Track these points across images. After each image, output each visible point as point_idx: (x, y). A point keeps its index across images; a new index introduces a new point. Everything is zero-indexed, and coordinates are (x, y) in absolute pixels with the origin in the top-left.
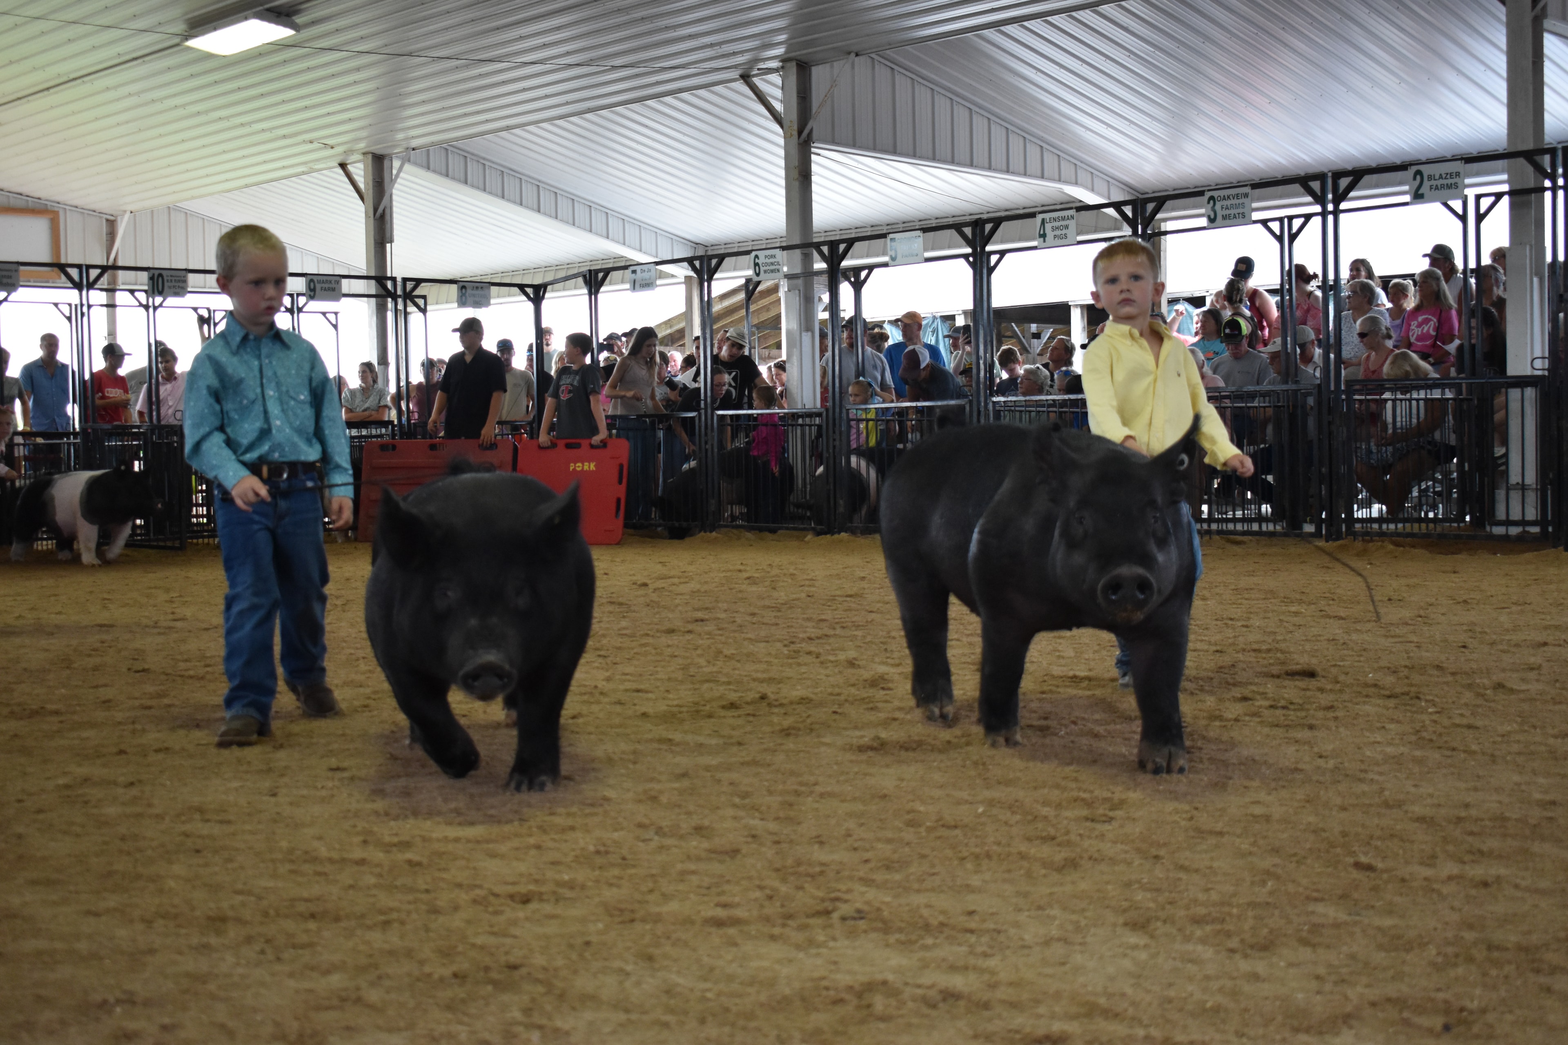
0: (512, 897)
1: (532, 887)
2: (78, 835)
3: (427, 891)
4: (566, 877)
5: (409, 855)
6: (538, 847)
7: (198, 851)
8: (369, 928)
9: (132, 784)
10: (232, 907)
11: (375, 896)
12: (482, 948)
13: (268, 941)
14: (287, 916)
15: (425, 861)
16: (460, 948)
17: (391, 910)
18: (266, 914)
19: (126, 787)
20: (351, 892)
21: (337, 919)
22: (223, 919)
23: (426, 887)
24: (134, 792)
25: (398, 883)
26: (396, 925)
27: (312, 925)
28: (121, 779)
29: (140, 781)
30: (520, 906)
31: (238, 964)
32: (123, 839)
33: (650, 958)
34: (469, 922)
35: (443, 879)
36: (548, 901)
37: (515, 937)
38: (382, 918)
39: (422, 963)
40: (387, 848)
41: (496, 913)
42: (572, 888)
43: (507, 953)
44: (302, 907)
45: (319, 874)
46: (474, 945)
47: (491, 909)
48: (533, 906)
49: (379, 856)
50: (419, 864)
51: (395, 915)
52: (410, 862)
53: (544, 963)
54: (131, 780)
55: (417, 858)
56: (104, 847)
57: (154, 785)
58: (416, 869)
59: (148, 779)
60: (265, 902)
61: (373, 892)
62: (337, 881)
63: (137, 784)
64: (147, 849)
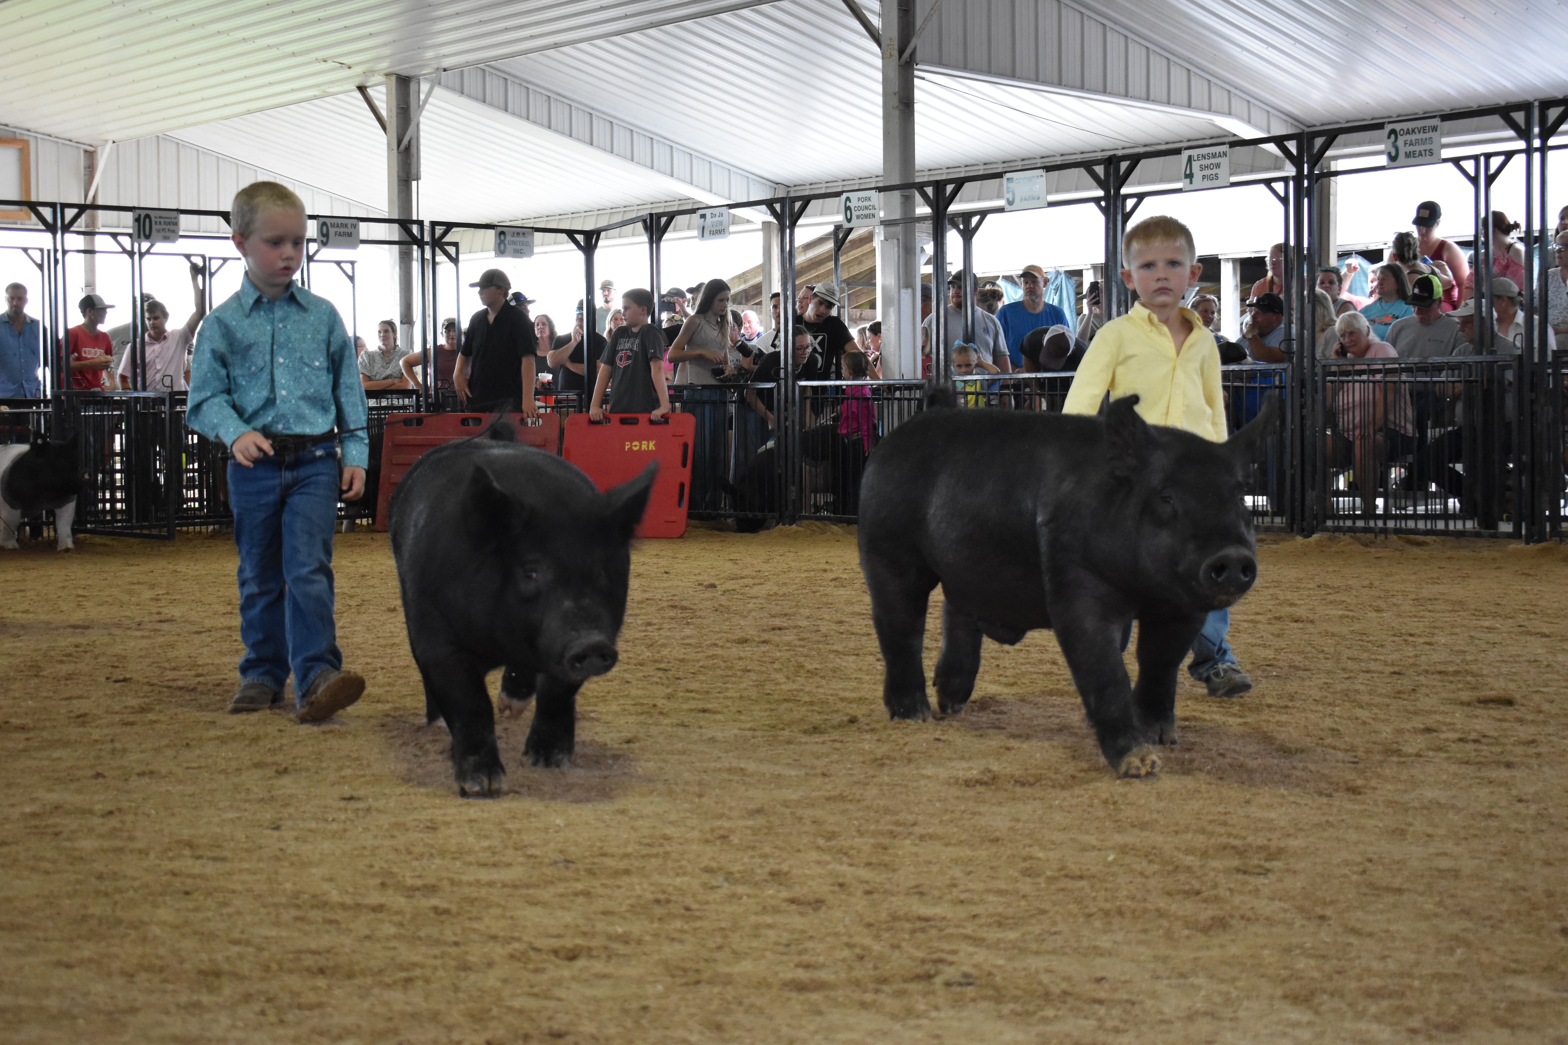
0: (556, 952)
1: (579, 941)
2: (47, 872)
3: (456, 944)
4: (620, 930)
5: (435, 901)
6: (587, 894)
7: (187, 893)
8: (388, 986)
9: (111, 813)
10: (228, 959)
11: (394, 948)
12: (521, 1011)
13: (269, 1000)
14: (291, 971)
15: (454, 908)
16: (495, 1011)
17: (415, 965)
18: (267, 969)
19: (103, 816)
20: (367, 944)
21: (350, 976)
22: (218, 974)
23: (455, 939)
24: (114, 822)
25: (422, 934)
26: (420, 983)
27: (321, 982)
28: (98, 807)
29: (120, 810)
30: (566, 963)
31: (234, 1027)
32: (100, 877)
33: (719, 1027)
34: (505, 981)
35: (474, 930)
36: (598, 957)
37: (559, 999)
38: (404, 975)
39: (450, 1028)
40: (410, 891)
41: (537, 971)
42: (627, 943)
43: (550, 1019)
44: (309, 961)
45: (330, 922)
46: (510, 1009)
47: (531, 966)
48: (580, 963)
49: (399, 901)
50: (447, 912)
51: (418, 972)
52: (435, 909)
53: (594, 1031)
54: (110, 808)
55: (444, 905)
56: (78, 887)
57: (136, 814)
58: (443, 917)
59: (130, 807)
60: (266, 954)
61: (393, 944)
62: (351, 931)
63: (117, 813)
64: (128, 890)
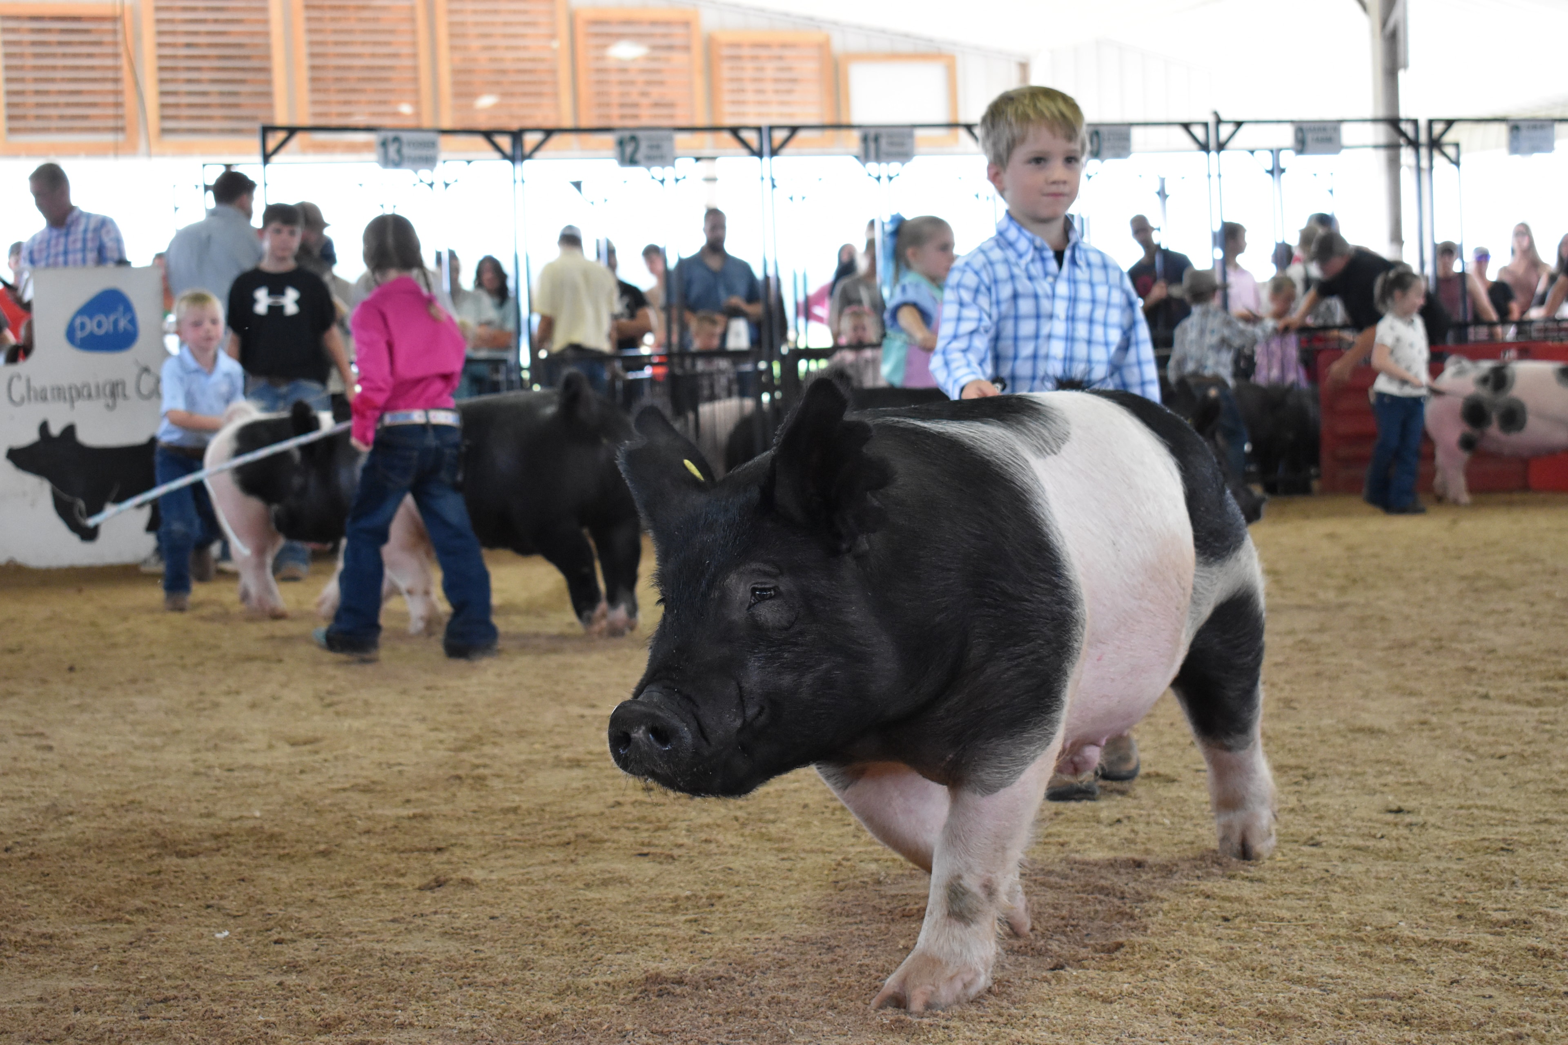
5: (1530, 941)
7: (1226, 919)
9: (1119, 821)
10: (1290, 1000)
11: (1491, 997)
14: (1369, 1020)
17: (1521, 1019)
19: (1111, 825)
22: (1282, 1018)
24: (1124, 831)
25: (1522, 980)
29: (1129, 818)
38: (1510, 1030)
40: (1497, 928)
44: (1388, 1007)
45: (1404, 961)
49: (1484, 939)
50: (1550, 954)
51: (1527, 1028)
52: (1534, 950)
54: (1118, 816)
55: (1544, 945)
56: (1098, 907)
57: (1148, 823)
58: (1545, 961)
59: (1141, 816)
60: (1335, 995)
61: (1489, 991)
62: (1433, 973)
63: (1125, 821)
64: (1157, 913)
